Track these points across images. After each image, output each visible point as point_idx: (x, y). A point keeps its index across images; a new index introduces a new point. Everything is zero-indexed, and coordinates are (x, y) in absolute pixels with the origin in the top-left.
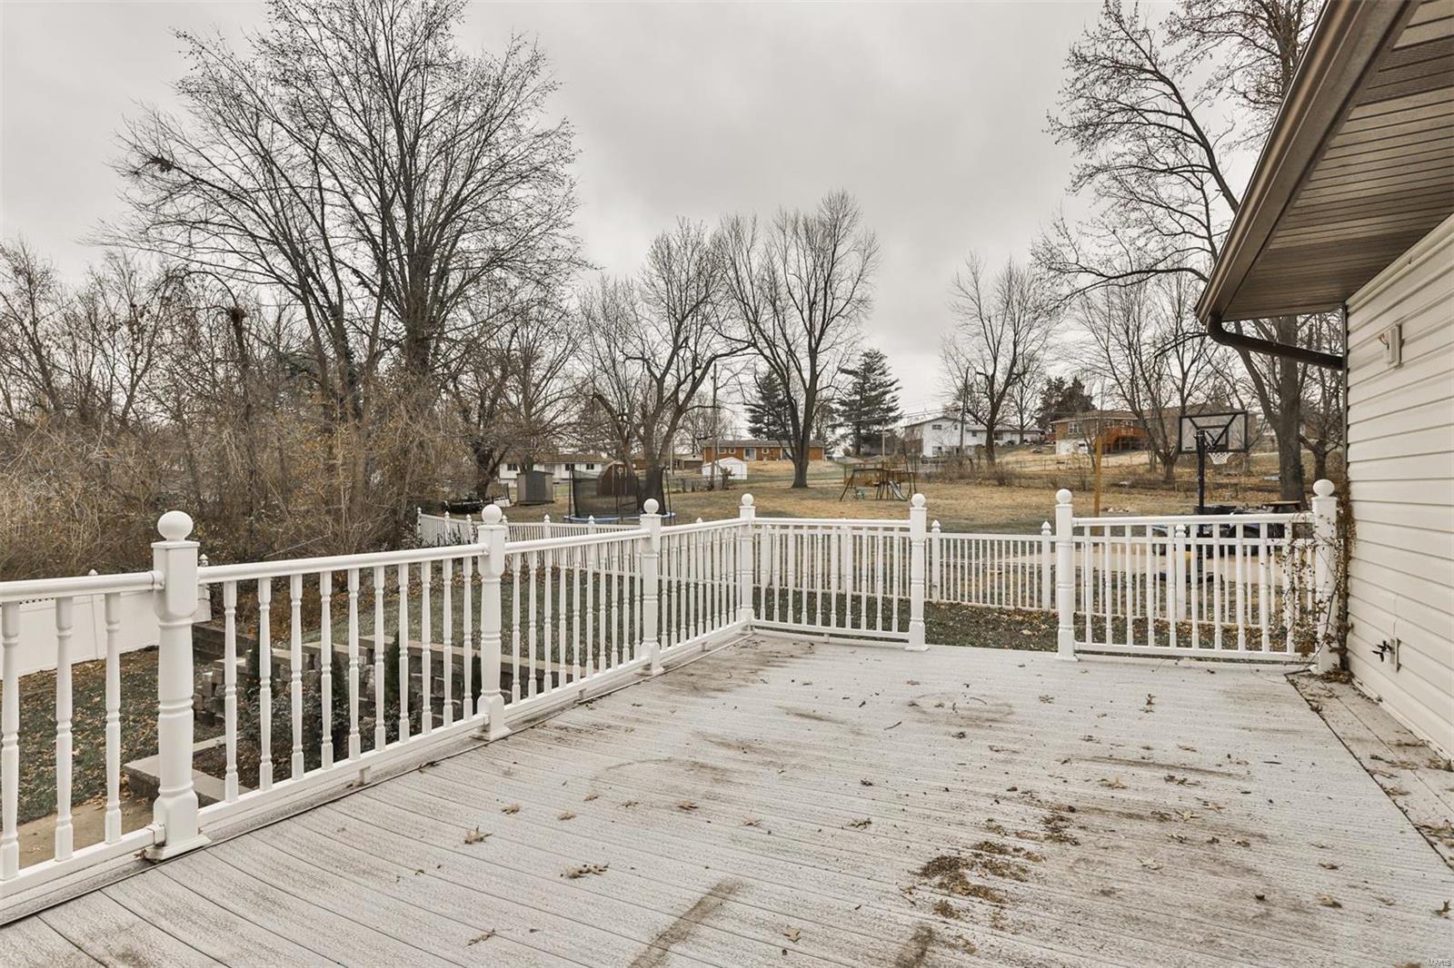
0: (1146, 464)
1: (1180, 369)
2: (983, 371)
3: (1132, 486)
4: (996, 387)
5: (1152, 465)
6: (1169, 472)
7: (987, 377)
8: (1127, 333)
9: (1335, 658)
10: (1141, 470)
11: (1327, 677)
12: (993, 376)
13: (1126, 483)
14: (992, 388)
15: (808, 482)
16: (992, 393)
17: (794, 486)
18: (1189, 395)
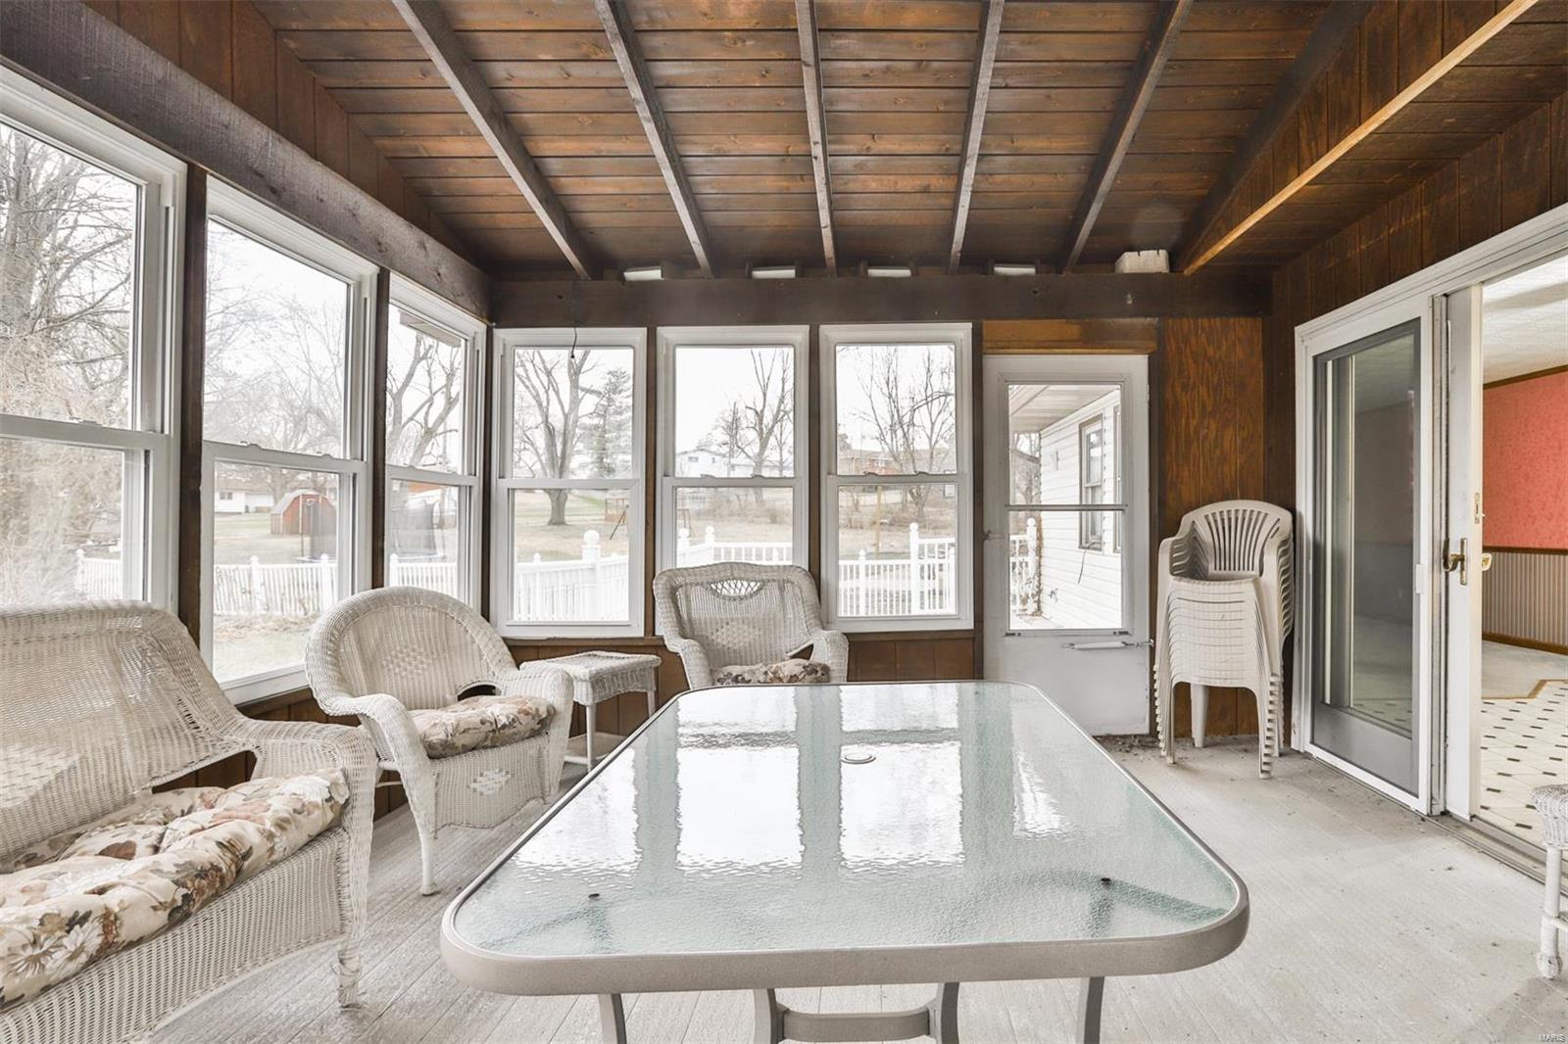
0: (898, 503)
1: (929, 418)
2: (752, 406)
3: (891, 524)
4: (765, 421)
5: (904, 503)
6: (921, 511)
7: (757, 413)
8: (888, 383)
9: (1035, 606)
10: (896, 509)
11: (1033, 615)
12: (762, 411)
13: (886, 521)
14: (761, 424)
15: (567, 518)
16: (761, 429)
17: (551, 523)
18: (936, 442)
